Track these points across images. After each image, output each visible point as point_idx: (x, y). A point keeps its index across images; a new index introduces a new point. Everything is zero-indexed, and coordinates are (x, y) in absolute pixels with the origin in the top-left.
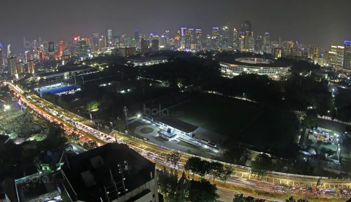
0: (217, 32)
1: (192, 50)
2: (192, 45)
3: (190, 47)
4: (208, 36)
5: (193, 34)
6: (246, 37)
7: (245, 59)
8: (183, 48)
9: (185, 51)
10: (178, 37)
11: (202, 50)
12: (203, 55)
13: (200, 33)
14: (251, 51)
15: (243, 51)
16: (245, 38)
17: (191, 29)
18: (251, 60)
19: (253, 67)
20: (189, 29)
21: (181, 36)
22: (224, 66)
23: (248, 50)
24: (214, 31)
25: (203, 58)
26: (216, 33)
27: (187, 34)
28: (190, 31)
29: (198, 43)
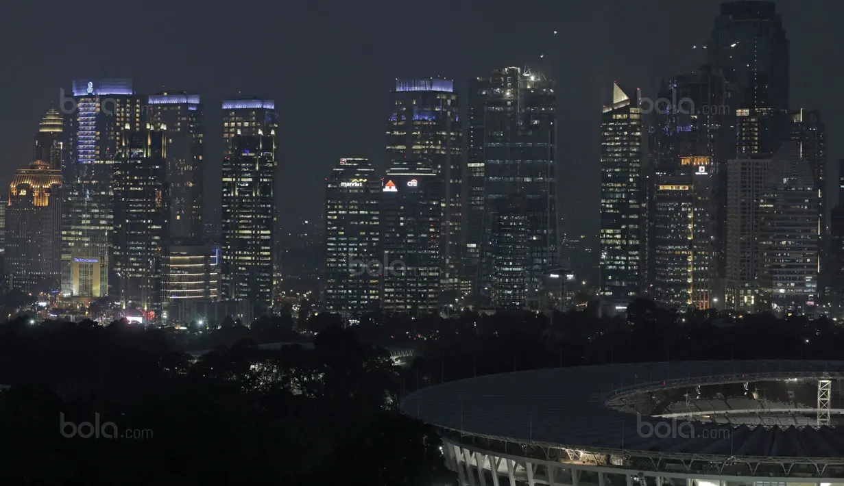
0: (441, 121)
1: (176, 309)
2: (180, 258)
3: (158, 286)
4: (349, 174)
5: (198, 149)
6: (734, 165)
7: (708, 393)
8: (86, 287)
9: (102, 321)
10: (40, 179)
11: (286, 308)
12: (284, 368)
13: (267, 140)
14: (782, 301)
15: (693, 313)
16: (720, 178)
17: (180, 93)
18: (776, 393)
19: (792, 462)
20: (159, 94)
21: (69, 167)
22: (487, 464)
23: (749, 300)
24: (410, 113)
25: (288, 391)
26: (429, 133)
27: (133, 145)
28: (169, 114)
29: (243, 245)
